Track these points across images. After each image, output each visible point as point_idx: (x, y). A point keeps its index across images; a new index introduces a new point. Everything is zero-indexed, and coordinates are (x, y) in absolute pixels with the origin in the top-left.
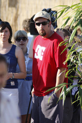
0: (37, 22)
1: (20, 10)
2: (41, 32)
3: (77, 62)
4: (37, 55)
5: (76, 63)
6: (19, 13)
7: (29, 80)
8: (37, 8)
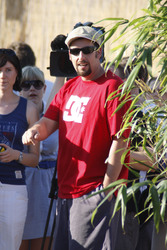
0: (72, 48)
1: (29, 25)
2: (80, 68)
3: (145, 132)
4: (70, 114)
5: (142, 134)
6: (27, 32)
7: (46, 168)
8: (63, 21)
